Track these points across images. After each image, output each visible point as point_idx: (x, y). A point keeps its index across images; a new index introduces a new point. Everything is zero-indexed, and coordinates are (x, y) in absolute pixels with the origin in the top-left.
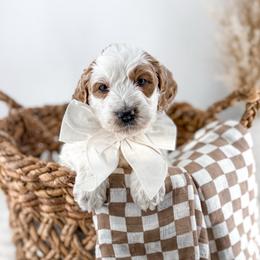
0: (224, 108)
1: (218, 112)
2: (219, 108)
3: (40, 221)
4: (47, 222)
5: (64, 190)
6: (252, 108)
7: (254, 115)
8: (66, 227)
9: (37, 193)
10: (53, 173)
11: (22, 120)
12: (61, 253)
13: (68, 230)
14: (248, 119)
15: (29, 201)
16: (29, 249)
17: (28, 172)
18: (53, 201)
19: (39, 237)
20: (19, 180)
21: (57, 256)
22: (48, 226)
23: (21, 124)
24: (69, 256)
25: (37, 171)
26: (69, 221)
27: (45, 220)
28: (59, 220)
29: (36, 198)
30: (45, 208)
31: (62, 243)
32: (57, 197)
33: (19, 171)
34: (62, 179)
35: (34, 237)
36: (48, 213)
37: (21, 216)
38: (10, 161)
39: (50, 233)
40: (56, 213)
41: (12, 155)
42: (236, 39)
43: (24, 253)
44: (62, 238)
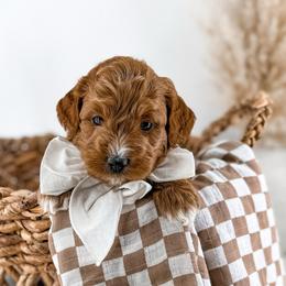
5: (19, 224)
6: (260, 115)
7: (263, 123)
8: (22, 278)
13: (25, 281)
26: (27, 269)
28: (11, 268)
34: (15, 205)
40: (7, 258)
42: (229, 48)
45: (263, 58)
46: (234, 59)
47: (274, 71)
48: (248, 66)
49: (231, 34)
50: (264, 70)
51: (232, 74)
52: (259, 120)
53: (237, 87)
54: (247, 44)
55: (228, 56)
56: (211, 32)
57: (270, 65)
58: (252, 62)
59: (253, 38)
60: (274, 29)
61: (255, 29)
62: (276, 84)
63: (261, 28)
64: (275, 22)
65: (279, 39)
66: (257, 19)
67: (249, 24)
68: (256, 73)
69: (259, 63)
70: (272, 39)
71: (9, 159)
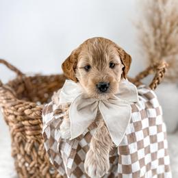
0: (145, 76)
1: (142, 78)
2: (142, 76)
3: (26, 141)
4: (30, 142)
9: (23, 123)
10: (33, 109)
11: (24, 82)
12: (38, 163)
13: (42, 147)
14: (158, 79)
15: (19, 128)
16: (20, 160)
17: (18, 109)
18: (33, 127)
19: (25, 152)
20: (13, 114)
21: (36, 165)
22: (30, 145)
23: (23, 85)
24: (43, 165)
25: (23, 108)
26: (43, 142)
27: (29, 141)
28: (37, 141)
29: (23, 126)
30: (28, 132)
31: (39, 156)
32: (35, 125)
33: (12, 108)
34: (37, 112)
35: (22, 152)
36: (30, 136)
37: (16, 139)
38: (8, 102)
39: (31, 150)
40: (35, 136)
41: (10, 99)
42: (147, 35)
43: (18, 163)
44: (39, 153)
45: (163, 40)
46: (149, 41)
47: (168, 47)
48: (156, 44)
49: (147, 29)
50: (163, 46)
51: (148, 47)
52: (160, 75)
53: (150, 54)
54: (155, 34)
55: (146, 39)
56: (139, 27)
57: (166, 44)
58: (158, 42)
59: (158, 31)
60: (168, 27)
61: (159, 27)
62: (169, 53)
63: (162, 26)
64: (169, 24)
65: (171, 32)
66: (160, 22)
67: (157, 24)
68: (160, 48)
69: (161, 43)
70: (167, 31)
71: (44, 85)
